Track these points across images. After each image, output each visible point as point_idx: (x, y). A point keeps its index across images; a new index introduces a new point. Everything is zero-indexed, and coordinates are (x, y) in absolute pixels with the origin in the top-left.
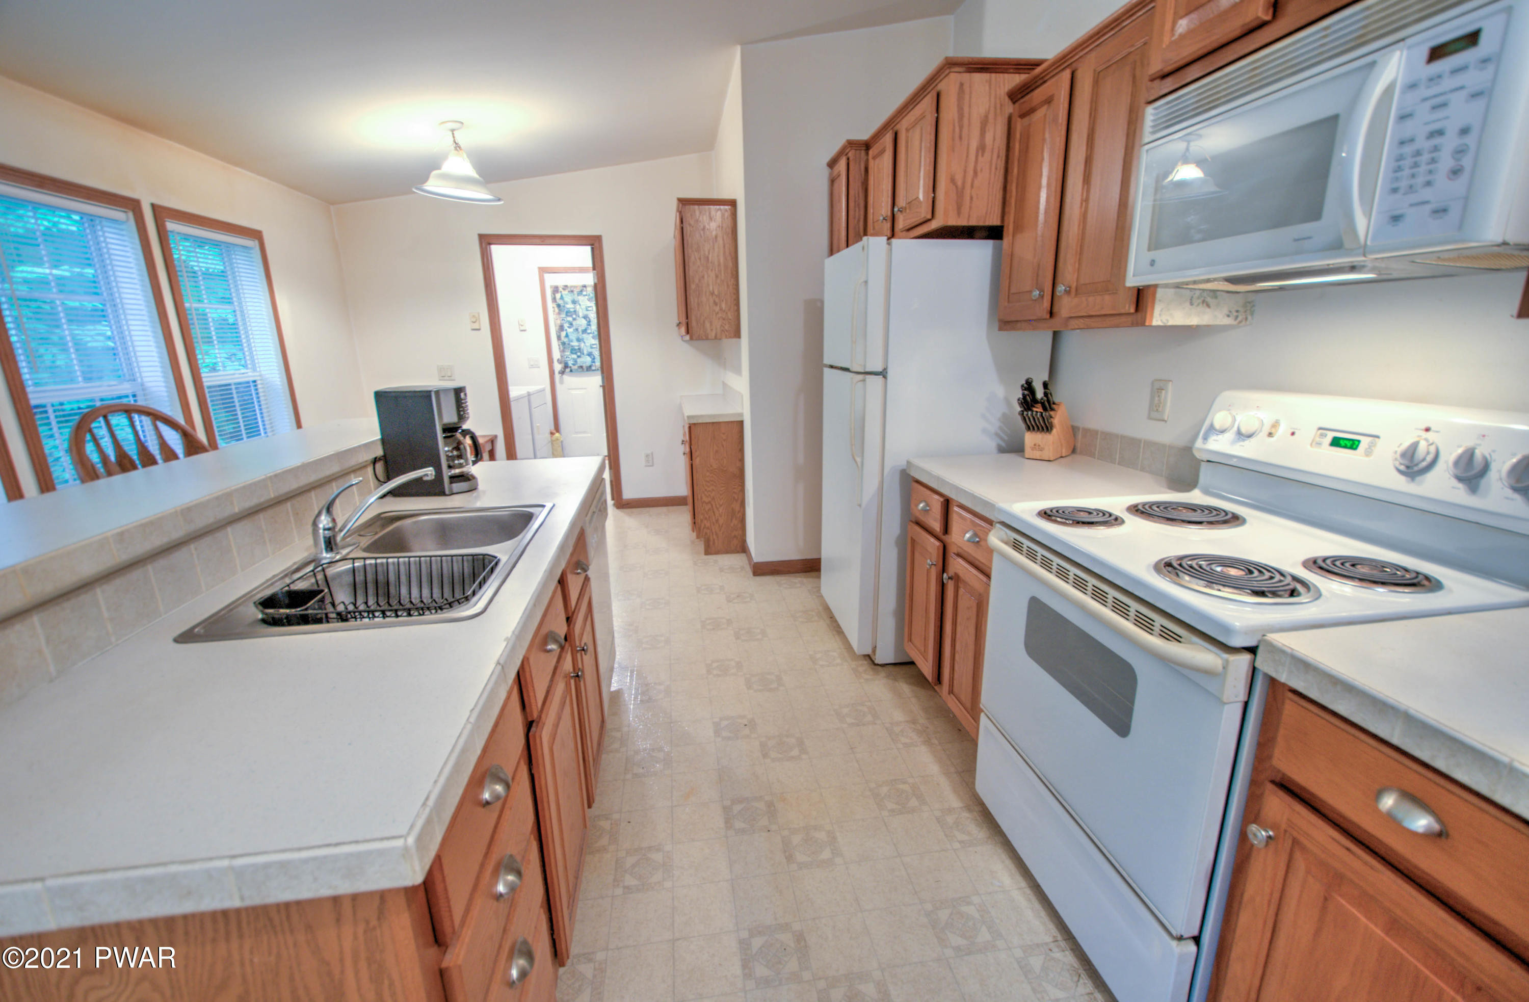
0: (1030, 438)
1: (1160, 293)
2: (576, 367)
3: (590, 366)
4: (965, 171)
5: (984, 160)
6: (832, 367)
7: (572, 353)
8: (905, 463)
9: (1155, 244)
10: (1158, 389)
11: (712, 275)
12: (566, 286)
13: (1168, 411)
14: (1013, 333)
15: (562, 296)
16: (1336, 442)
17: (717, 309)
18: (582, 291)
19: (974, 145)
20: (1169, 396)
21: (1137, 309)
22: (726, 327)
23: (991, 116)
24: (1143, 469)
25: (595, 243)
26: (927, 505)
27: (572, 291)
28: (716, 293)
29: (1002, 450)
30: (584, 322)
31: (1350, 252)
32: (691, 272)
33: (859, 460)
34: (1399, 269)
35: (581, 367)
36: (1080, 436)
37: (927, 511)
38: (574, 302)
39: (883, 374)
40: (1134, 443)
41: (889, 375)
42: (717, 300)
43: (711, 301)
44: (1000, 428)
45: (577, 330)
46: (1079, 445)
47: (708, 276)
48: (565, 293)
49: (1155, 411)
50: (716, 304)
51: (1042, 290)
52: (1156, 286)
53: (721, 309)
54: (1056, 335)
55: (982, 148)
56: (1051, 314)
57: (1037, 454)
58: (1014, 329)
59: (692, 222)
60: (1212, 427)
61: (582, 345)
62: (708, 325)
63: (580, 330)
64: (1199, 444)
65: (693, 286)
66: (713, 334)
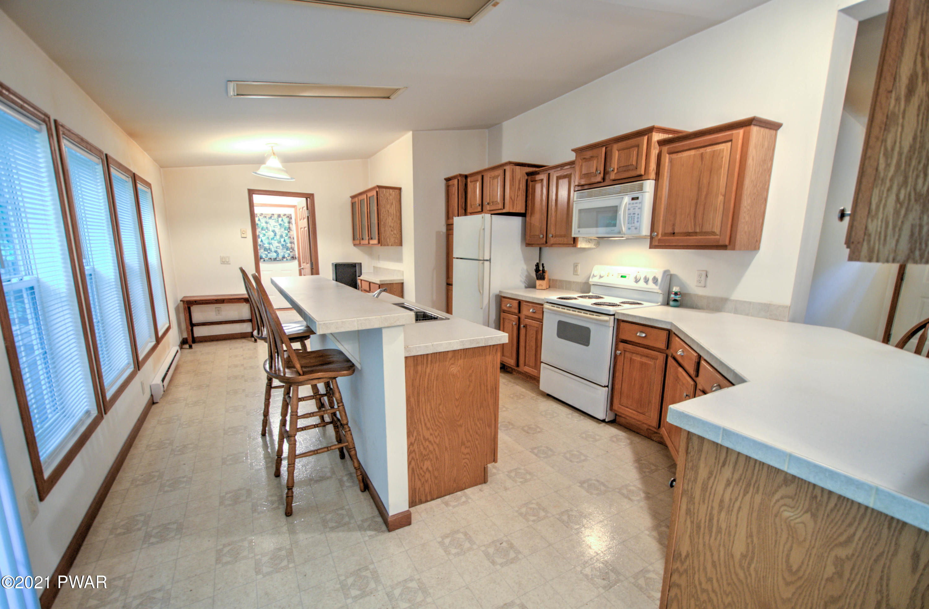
0: (538, 282)
1: (579, 239)
2: (267, 259)
3: (276, 258)
4: (515, 195)
5: (520, 192)
6: (457, 258)
7: (265, 251)
8: (498, 292)
9: (579, 227)
10: (576, 266)
11: (390, 218)
12: (262, 214)
13: (579, 272)
14: (532, 248)
15: (259, 219)
16: (622, 277)
17: (392, 233)
18: (271, 217)
19: (517, 188)
20: (579, 267)
21: (574, 243)
22: (396, 241)
23: (521, 179)
24: (573, 290)
25: (309, 197)
26: (511, 304)
27: (266, 217)
28: (392, 226)
29: (526, 287)
30: (273, 234)
31: (622, 234)
32: (381, 217)
33: (481, 291)
34: (630, 237)
35: (271, 259)
36: (551, 282)
37: (511, 307)
38: (267, 223)
39: (490, 260)
40: (569, 282)
41: (492, 261)
42: (392, 229)
43: (390, 229)
44: (526, 280)
45: (268, 238)
46: (551, 285)
47: (389, 219)
48: (261, 217)
49: (575, 272)
50: (392, 231)
51: (543, 235)
52: (578, 238)
53: (394, 233)
54: (540, 249)
55: (519, 188)
56: (546, 242)
57: (540, 288)
58: (532, 246)
59: (382, 195)
60: (593, 275)
61: (271, 246)
62: (388, 240)
63: (270, 238)
64: (591, 280)
65: (382, 223)
66: (391, 244)
